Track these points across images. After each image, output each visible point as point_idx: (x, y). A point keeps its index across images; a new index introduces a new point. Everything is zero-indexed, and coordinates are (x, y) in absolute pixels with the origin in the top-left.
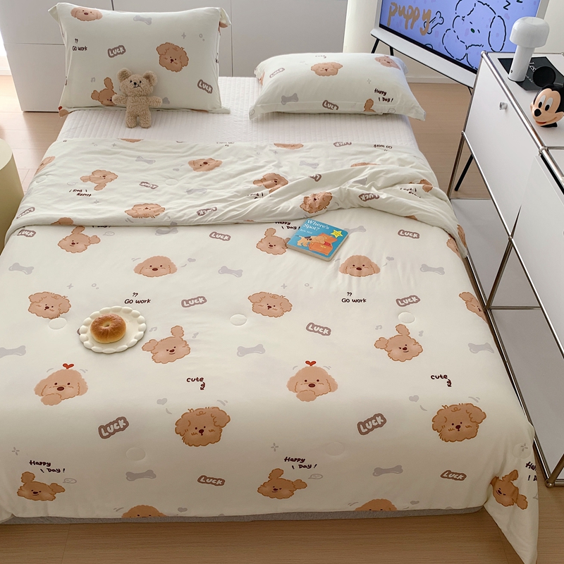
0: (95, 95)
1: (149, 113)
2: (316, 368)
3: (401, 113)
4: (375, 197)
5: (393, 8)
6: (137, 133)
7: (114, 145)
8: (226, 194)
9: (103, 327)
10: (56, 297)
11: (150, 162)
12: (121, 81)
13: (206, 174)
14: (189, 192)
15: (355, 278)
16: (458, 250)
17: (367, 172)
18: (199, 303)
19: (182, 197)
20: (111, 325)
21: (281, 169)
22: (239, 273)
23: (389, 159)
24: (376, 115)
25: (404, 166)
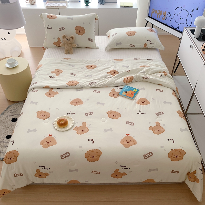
0: (55, 43)
1: (72, 49)
2: (129, 136)
3: (156, 48)
4: (148, 78)
5: (153, 11)
6: (68, 56)
7: (61, 60)
8: (98, 77)
9: (61, 123)
10: (45, 112)
11: (73, 66)
12: (63, 39)
13: (91, 70)
14: (86, 76)
15: (141, 106)
16: (176, 96)
17: (145, 69)
18: (91, 114)
19: (84, 78)
20: (63, 122)
21: (116, 68)
22: (103, 104)
23: (152, 64)
24: (148, 49)
25: (157, 67)
